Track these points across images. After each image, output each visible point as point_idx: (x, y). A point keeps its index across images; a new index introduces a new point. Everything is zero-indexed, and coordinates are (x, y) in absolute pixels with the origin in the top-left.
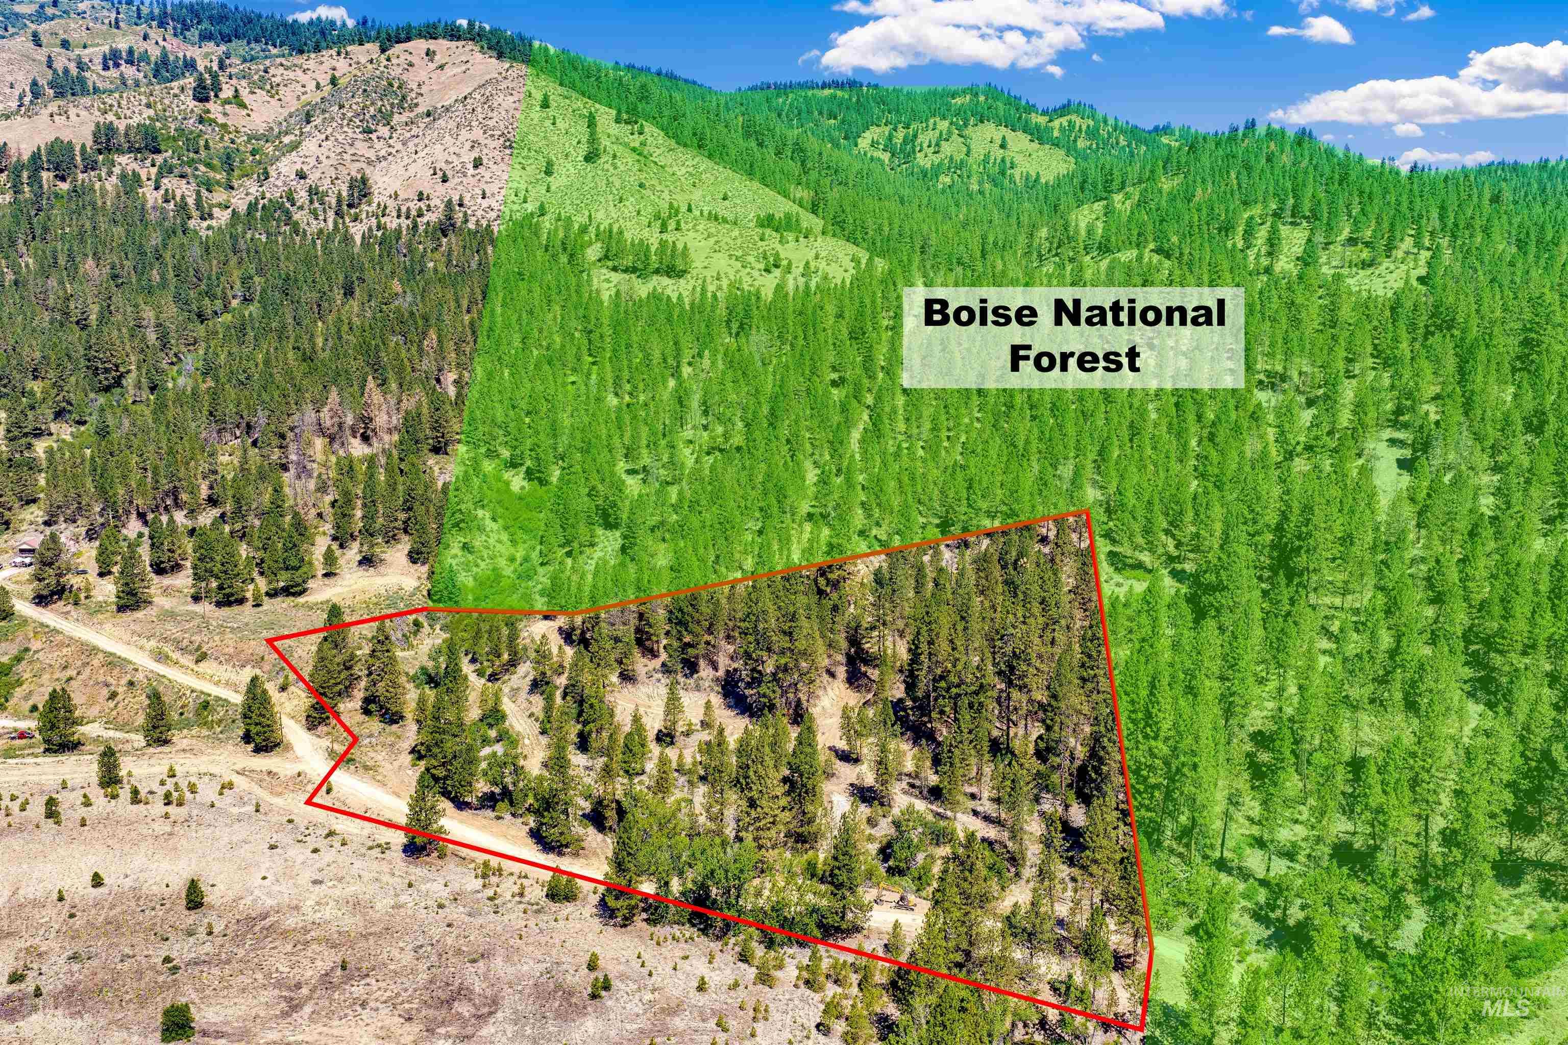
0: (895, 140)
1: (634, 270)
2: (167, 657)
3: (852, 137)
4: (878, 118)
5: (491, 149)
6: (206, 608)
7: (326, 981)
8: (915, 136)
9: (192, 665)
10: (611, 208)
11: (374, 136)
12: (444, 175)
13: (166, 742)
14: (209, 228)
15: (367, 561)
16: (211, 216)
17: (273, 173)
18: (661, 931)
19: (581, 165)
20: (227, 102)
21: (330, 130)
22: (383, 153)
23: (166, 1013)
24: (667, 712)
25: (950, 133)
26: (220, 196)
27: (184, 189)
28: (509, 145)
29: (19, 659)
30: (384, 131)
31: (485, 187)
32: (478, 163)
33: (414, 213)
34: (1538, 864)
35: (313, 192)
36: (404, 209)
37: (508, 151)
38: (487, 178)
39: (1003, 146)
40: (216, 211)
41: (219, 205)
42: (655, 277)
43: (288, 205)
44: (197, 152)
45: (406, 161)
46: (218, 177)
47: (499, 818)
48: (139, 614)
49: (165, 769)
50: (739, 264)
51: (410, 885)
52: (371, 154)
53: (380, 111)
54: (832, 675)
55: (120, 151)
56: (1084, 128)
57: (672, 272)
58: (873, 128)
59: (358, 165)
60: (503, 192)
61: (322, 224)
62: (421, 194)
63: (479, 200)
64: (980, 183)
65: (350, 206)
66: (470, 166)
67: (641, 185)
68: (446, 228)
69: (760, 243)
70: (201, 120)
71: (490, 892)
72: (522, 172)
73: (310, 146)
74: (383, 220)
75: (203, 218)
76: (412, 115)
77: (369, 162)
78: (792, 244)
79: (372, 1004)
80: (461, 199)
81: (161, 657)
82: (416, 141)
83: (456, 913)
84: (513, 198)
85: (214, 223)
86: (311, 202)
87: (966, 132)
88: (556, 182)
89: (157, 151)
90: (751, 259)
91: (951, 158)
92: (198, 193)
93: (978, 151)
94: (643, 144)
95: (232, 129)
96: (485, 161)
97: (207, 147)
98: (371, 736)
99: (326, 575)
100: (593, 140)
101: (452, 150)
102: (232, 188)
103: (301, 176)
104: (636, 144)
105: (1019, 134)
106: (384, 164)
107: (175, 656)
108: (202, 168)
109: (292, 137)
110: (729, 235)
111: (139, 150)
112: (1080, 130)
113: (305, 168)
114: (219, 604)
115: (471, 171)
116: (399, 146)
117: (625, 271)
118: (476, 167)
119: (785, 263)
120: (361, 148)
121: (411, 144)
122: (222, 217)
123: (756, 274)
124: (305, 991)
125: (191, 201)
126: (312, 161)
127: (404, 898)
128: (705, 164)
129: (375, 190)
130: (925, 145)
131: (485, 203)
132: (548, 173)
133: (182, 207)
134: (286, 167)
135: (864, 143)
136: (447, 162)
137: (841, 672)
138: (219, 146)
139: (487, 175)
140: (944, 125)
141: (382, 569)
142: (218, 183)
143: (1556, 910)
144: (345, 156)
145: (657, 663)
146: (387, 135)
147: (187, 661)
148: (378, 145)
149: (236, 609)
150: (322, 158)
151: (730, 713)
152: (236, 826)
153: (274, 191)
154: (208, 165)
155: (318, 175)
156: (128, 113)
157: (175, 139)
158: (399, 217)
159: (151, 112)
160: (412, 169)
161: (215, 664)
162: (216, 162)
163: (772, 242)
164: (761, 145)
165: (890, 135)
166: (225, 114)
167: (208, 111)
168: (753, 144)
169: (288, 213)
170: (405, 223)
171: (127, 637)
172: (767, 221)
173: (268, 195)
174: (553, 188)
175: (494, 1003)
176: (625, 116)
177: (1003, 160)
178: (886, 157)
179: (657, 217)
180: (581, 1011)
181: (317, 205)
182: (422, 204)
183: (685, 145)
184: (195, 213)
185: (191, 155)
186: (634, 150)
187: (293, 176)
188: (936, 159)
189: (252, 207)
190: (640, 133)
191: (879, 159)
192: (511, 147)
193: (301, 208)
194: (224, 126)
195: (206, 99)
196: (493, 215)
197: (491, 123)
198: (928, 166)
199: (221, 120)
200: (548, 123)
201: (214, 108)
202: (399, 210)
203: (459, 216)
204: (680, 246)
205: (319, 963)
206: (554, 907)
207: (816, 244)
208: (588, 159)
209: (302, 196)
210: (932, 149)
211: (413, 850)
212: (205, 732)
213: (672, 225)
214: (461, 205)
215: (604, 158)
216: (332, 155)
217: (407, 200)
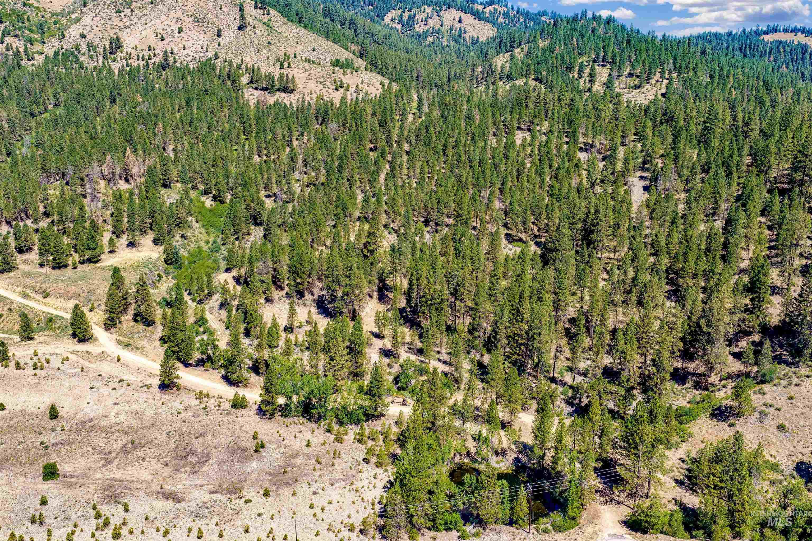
0: (404, 18)
1: (266, 89)
2: (28, 296)
3: (381, 16)
4: (395, 6)
5: (187, 23)
6: (47, 270)
7: (124, 449)
8: (414, 16)
9: (42, 299)
10: (254, 55)
11: (122, 14)
12: (162, 37)
13: (31, 339)
14: (32, 65)
15: (131, 244)
16: (33, 58)
17: (67, 35)
18: (289, 420)
19: (237, 31)
21: (97, 11)
22: (127, 24)
23: (45, 467)
24: (290, 316)
25: (432, 14)
26: (37, 47)
27: (18, 44)
28: (197, 20)
30: (128, 12)
31: (184, 43)
32: (180, 30)
33: (146, 57)
34: (694, 374)
35: (90, 45)
36: (141, 55)
37: (196, 24)
38: (186, 39)
39: (460, 22)
40: (36, 56)
41: (38, 52)
42: (278, 93)
43: (76, 53)
44: (23, 23)
45: (141, 28)
46: (36, 37)
47: (206, 370)
48: (12, 274)
49: (32, 352)
50: (322, 86)
51: (163, 404)
52: (121, 24)
53: (125, 1)
54: (371, 296)
56: (502, 12)
57: (287, 90)
58: (392, 11)
59: (114, 31)
60: (195, 46)
61: (96, 63)
62: (150, 47)
63: (182, 51)
64: (448, 41)
65: (111, 53)
66: (176, 32)
67: (269, 43)
68: (164, 65)
69: (333, 75)
70: (24, 5)
71: (203, 406)
72: (205, 36)
73: (87, 20)
74: (130, 61)
75: (29, 60)
77: (120, 29)
78: (349, 75)
79: (147, 459)
80: (172, 50)
81: (25, 296)
82: (146, 17)
83: (187, 416)
84: (200, 49)
85: (35, 62)
86: (89, 51)
87: (441, 14)
88: (222, 41)
90: (328, 83)
91: (433, 28)
92: (25, 46)
93: (447, 24)
94: (269, 20)
95: (42, 10)
96: (184, 29)
97: (29, 20)
98: (139, 332)
99: (110, 252)
100: (242, 18)
101: (166, 22)
102: (44, 43)
103: (83, 36)
104: (266, 20)
105: (469, 15)
106: (128, 30)
107: (33, 295)
108: (27, 32)
109: (77, 15)
110: (316, 71)
112: (500, 13)
113: (85, 32)
114: (54, 268)
115: (177, 35)
116: (136, 20)
117: (262, 89)
118: (179, 32)
119: (345, 85)
120: (116, 21)
121: (143, 19)
122: (40, 59)
123: (331, 91)
124: (113, 455)
125: (21, 50)
126: (89, 29)
127: (160, 410)
128: (303, 31)
129: (124, 44)
130: (420, 21)
131: (185, 52)
132: (219, 35)
133: (17, 53)
134: (74, 32)
135: (387, 19)
136: (163, 29)
137: (375, 295)
138: (35, 20)
139: (186, 37)
140: (429, 10)
141: (140, 248)
142: (36, 40)
143: (700, 394)
144: (107, 26)
145: (283, 293)
146: (129, 14)
147: (39, 297)
148: (125, 20)
149: (63, 270)
150: (94, 27)
151: (320, 316)
152: (72, 379)
153: (68, 45)
154: (30, 30)
155: (92, 36)
157: (10, 16)
158: (138, 59)
160: (144, 33)
161: (54, 299)
162: (34, 28)
163: (339, 74)
164: (332, 20)
165: (401, 15)
166: (38, 1)
168: (329, 20)
169: (76, 57)
170: (142, 63)
171: (6, 286)
172: (336, 63)
173: (65, 47)
174: (222, 44)
175: (208, 456)
176: (259, 5)
177: (460, 29)
178: (399, 27)
179: (278, 60)
180: (250, 458)
181: (92, 53)
182: (151, 53)
183: (292, 21)
184: (24, 57)
185: (20, 24)
186: (265, 23)
187: (78, 37)
188: (426, 28)
189: (56, 54)
190: (268, 14)
191: (396, 28)
192: (198, 22)
193: (84, 54)
194: (38, 8)
196: (189, 59)
197: (187, 8)
198: (421, 32)
199: (36, 4)
200: (218, 8)
202: (138, 56)
203: (171, 59)
204: (290, 76)
205: (119, 442)
206: (236, 411)
207: (362, 75)
208: (240, 28)
209: (84, 48)
210: (423, 23)
211: (164, 387)
212: (51, 333)
213: (286, 65)
214: (172, 53)
215: (249, 28)
216: (99, 25)
217: (142, 50)
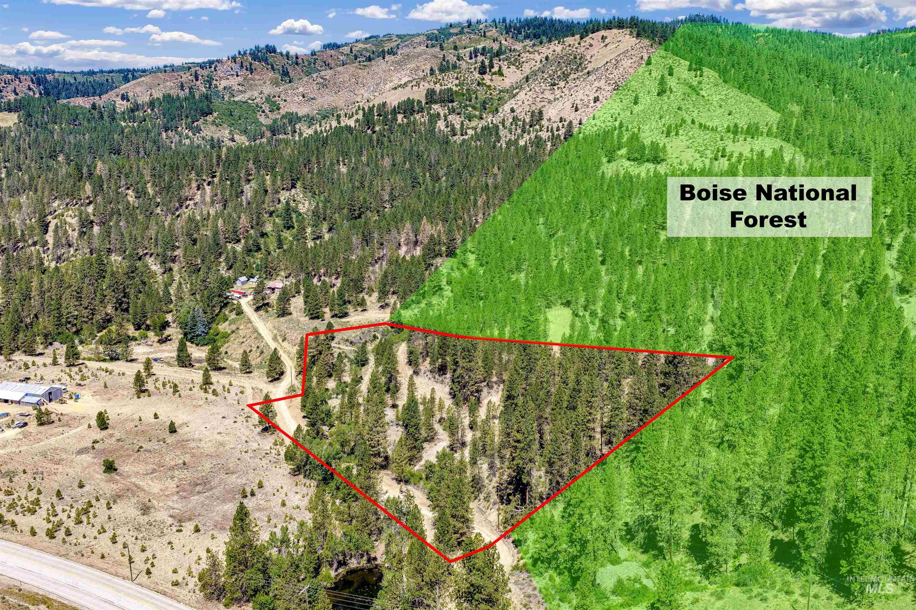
1: (637, 159)
5: (606, 91)
6: (305, 319)
11: (555, 87)
12: (577, 107)
13: (249, 373)
15: (387, 306)
16: (466, 134)
17: (500, 110)
18: (304, 481)
19: (654, 97)
20: (495, 73)
22: (558, 96)
26: (474, 123)
27: (456, 120)
28: (617, 88)
29: (233, 332)
30: (562, 84)
31: (596, 113)
32: (596, 100)
33: (555, 129)
35: (515, 119)
36: (551, 127)
37: (615, 92)
38: (599, 108)
40: (469, 131)
41: (472, 128)
42: (646, 164)
43: (501, 127)
44: (470, 101)
45: (566, 100)
46: (477, 113)
48: (282, 319)
49: (229, 382)
50: (699, 155)
52: (552, 98)
53: (564, 73)
55: (436, 102)
57: (656, 160)
59: (542, 104)
60: (605, 115)
61: (513, 137)
62: (561, 118)
63: (591, 121)
65: (531, 126)
66: (592, 102)
67: (679, 109)
68: (567, 136)
69: (719, 142)
70: (479, 84)
72: (620, 104)
73: (522, 96)
74: (539, 133)
75: (462, 135)
76: (581, 74)
77: (550, 102)
78: (741, 142)
79: (175, 479)
80: (581, 121)
82: (575, 88)
83: (248, 456)
84: (610, 119)
85: (465, 137)
86: (512, 124)
88: (637, 109)
89: (452, 101)
90: (708, 152)
92: (462, 123)
94: (700, 83)
95: (493, 88)
96: (601, 98)
97: (477, 98)
99: (362, 310)
101: (586, 93)
102: (482, 118)
103: (513, 111)
104: (695, 84)
106: (555, 102)
107: (278, 338)
108: (470, 109)
109: (517, 91)
110: (702, 137)
111: (443, 101)
113: (516, 107)
114: (311, 318)
115: (592, 104)
116: (566, 92)
117: (634, 160)
118: (595, 102)
119: (728, 154)
120: (548, 95)
121: (572, 91)
122: (471, 134)
123: (707, 161)
124: (162, 469)
125: (458, 127)
126: (520, 103)
127: (239, 446)
129: (544, 117)
131: (593, 122)
132: (636, 103)
133: (453, 129)
134: (507, 107)
136: (581, 100)
138: (482, 96)
142: (475, 116)
144: (537, 99)
146: (563, 86)
147: (280, 340)
148: (557, 92)
149: (314, 321)
150: (525, 101)
153: (497, 120)
154: (474, 108)
155: (520, 110)
156: (446, 83)
157: (463, 95)
158: (547, 131)
159: (457, 82)
160: (565, 105)
161: (287, 343)
162: (478, 106)
163: (727, 141)
166: (491, 80)
167: (483, 79)
169: (499, 131)
171: (271, 328)
173: (494, 122)
174: (635, 112)
175: (211, 489)
176: (695, 66)
181: (514, 126)
182: (561, 124)
184: (458, 133)
185: (468, 103)
186: (691, 87)
187: (509, 111)
189: (485, 128)
190: (701, 76)
193: (506, 128)
194: (490, 86)
195: (484, 73)
196: (595, 129)
197: (611, 76)
199: (488, 83)
200: (647, 74)
201: (487, 77)
202: (549, 128)
204: (661, 145)
207: (756, 142)
208: (659, 94)
209: (509, 122)
214: (580, 124)
215: (668, 93)
216: (531, 99)
217: (554, 122)
